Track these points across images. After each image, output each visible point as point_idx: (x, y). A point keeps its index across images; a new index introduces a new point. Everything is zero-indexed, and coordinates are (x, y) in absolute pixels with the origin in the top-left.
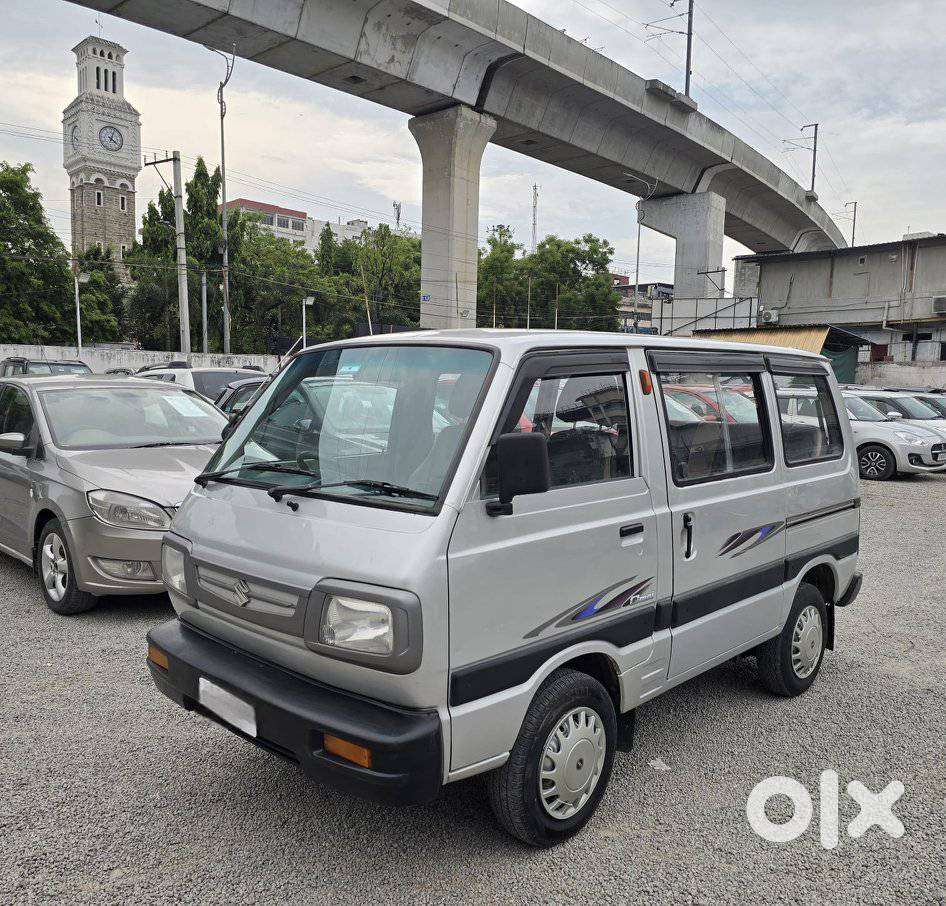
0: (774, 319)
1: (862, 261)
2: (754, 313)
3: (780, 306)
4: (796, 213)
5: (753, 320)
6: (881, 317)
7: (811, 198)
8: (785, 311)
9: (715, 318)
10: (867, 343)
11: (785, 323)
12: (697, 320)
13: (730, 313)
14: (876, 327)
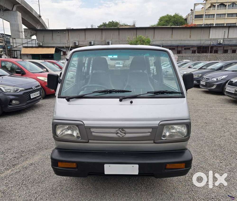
0: (41, 45)
1: (59, 33)
2: (37, 43)
3: (42, 42)
4: (37, 19)
5: (37, 45)
6: (64, 45)
7: (40, 17)
8: (43, 43)
9: (27, 43)
10: (62, 51)
11: (44, 46)
12: (23, 44)
13: (31, 42)
14: (63, 48)
